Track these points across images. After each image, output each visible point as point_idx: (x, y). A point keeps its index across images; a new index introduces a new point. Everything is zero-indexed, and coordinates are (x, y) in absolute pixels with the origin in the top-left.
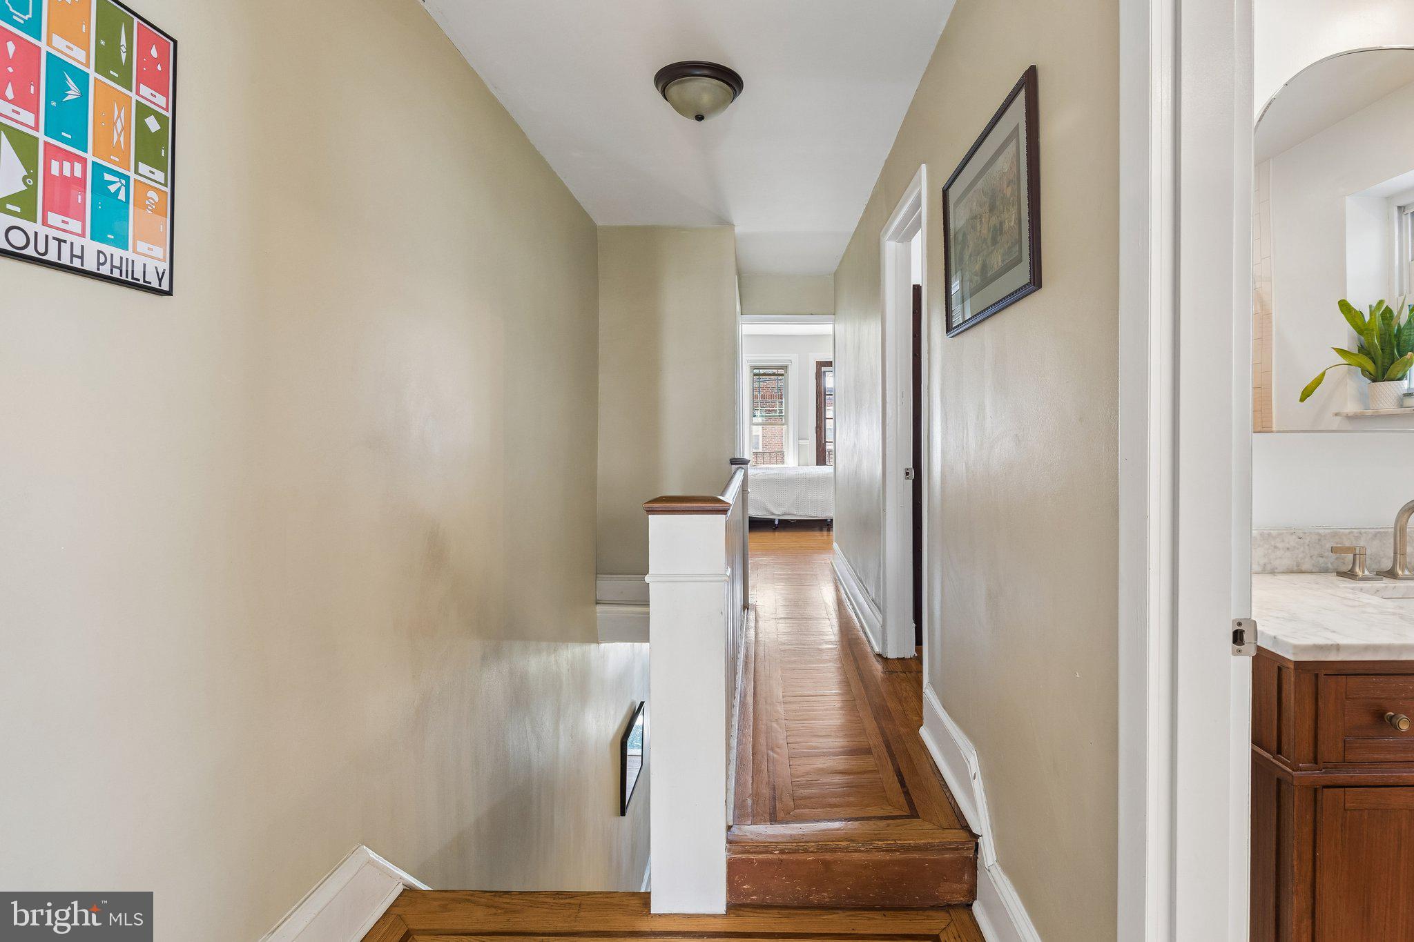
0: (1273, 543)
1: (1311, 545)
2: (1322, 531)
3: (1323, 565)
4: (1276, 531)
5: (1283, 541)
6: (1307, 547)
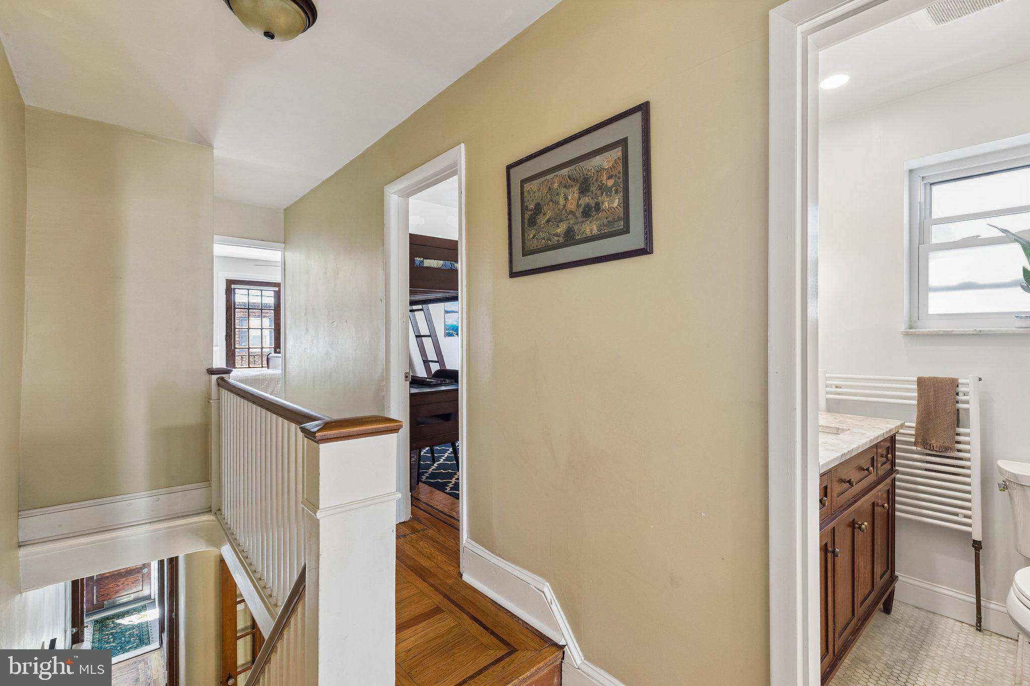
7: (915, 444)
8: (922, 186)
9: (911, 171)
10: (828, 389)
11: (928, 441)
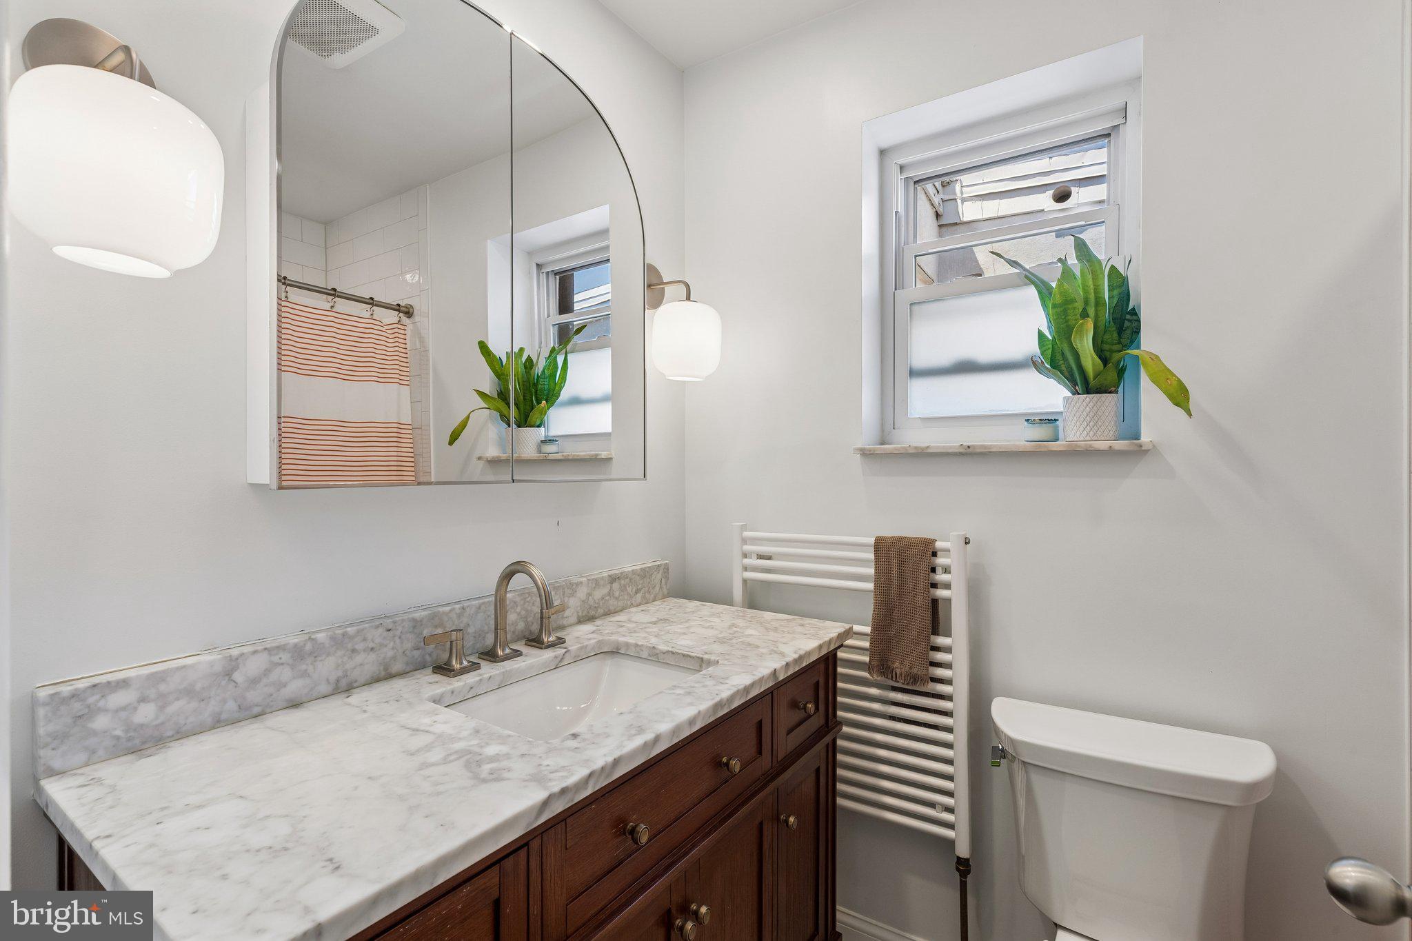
0: (350, 646)
1: (403, 637)
2: (417, 615)
3: (419, 659)
4: (355, 628)
5: (365, 640)
6: (398, 641)
7: (868, 667)
8: (901, 185)
9: (882, 153)
10: (747, 561)
11: (890, 663)
